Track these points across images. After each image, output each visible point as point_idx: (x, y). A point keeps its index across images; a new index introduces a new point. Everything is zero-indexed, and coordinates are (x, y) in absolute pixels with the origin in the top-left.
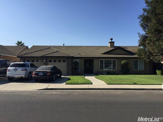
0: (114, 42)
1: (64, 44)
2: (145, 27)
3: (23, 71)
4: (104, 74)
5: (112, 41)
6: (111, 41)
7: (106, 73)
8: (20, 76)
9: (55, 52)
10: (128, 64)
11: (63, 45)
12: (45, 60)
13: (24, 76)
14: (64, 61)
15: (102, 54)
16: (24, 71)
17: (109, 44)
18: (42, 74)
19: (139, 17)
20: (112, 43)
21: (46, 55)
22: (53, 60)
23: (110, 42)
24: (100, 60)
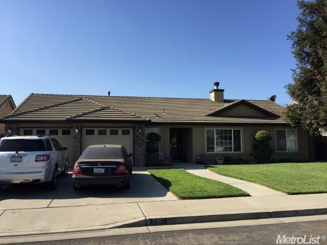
0: (223, 91)
1: (109, 93)
2: (304, 58)
3: (41, 161)
4: (219, 161)
5: (217, 87)
6: (215, 88)
7: (222, 161)
8: (31, 178)
9: (98, 110)
10: (271, 139)
11: (107, 95)
12: (77, 131)
13: (43, 177)
14: (125, 133)
15: (208, 116)
16: (43, 161)
17: (213, 93)
18: (103, 171)
19: (290, 35)
20: (219, 92)
21: (79, 116)
22: (96, 131)
23: (215, 90)
24: (206, 129)
